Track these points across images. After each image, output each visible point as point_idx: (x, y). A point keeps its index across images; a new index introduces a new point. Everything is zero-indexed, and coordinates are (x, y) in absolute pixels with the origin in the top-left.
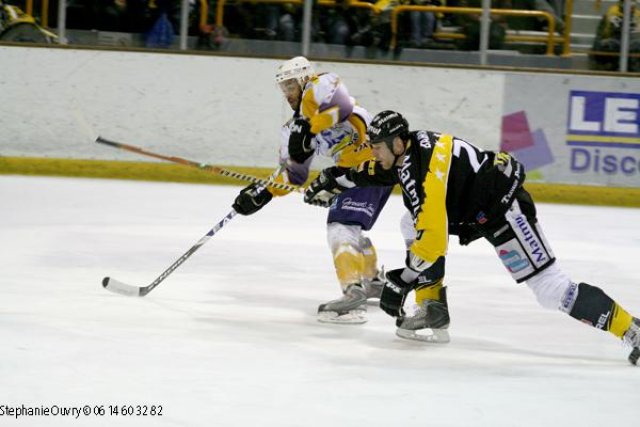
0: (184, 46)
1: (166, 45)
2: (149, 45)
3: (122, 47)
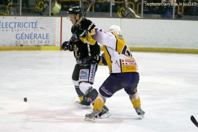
0: (174, 18)
1: (169, 18)
2: (165, 17)
3: (158, 18)
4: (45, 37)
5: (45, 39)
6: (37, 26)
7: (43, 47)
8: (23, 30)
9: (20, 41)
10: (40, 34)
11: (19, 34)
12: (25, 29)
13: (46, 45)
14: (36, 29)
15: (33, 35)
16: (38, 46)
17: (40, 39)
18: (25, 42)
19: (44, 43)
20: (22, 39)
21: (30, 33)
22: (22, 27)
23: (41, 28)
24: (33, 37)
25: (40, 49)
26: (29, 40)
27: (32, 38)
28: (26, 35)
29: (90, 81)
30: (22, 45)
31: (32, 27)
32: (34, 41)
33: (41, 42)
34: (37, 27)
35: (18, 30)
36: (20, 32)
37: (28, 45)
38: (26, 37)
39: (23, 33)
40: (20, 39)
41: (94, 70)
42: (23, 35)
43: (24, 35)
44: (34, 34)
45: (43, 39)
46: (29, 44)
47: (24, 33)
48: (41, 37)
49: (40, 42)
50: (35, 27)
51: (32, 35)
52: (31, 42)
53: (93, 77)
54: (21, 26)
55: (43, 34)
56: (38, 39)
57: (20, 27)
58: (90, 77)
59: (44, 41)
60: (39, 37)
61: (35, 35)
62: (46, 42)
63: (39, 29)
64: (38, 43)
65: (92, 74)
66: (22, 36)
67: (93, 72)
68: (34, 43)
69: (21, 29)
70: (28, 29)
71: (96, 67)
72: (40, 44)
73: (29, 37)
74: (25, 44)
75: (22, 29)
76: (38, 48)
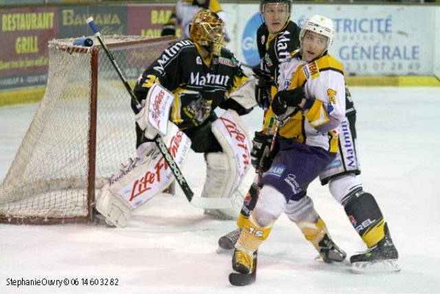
4: (409, 54)
5: (408, 59)
6: (389, 29)
7: (405, 79)
8: (355, 37)
9: (348, 65)
10: (397, 49)
11: (346, 47)
12: (362, 35)
13: (410, 74)
14: (388, 35)
15: (379, 50)
16: (392, 75)
17: (396, 60)
18: (362, 66)
19: (406, 70)
20: (353, 58)
21: (373, 44)
22: (355, 30)
23: (401, 33)
24: (379, 55)
25: (395, 84)
26: (371, 62)
27: (377, 56)
28: (362, 49)
29: (348, 168)
30: (353, 75)
31: (379, 31)
32: (383, 64)
33: (400, 66)
34: (391, 32)
35: (345, 38)
36: (350, 43)
37: (368, 75)
38: (364, 55)
39: (357, 43)
40: (348, 58)
41: (348, 137)
42: (356, 50)
43: (358, 50)
44: (384, 48)
45: (405, 58)
46: (371, 70)
47: (359, 46)
48: (399, 55)
49: (396, 67)
50: (387, 31)
51: (377, 50)
52: (375, 67)
53: (353, 155)
54: (352, 27)
55: (405, 49)
56: (392, 58)
57: (350, 31)
58: (345, 158)
59: (406, 64)
60: (394, 55)
61: (386, 50)
62: (411, 67)
63: (394, 35)
64: (393, 68)
65: (349, 150)
66: (354, 53)
67: (349, 144)
68: (382, 68)
69: (353, 34)
70: (369, 35)
71: (351, 129)
72: (397, 72)
73: (371, 54)
74: (362, 71)
75: (355, 35)
76: (392, 80)
